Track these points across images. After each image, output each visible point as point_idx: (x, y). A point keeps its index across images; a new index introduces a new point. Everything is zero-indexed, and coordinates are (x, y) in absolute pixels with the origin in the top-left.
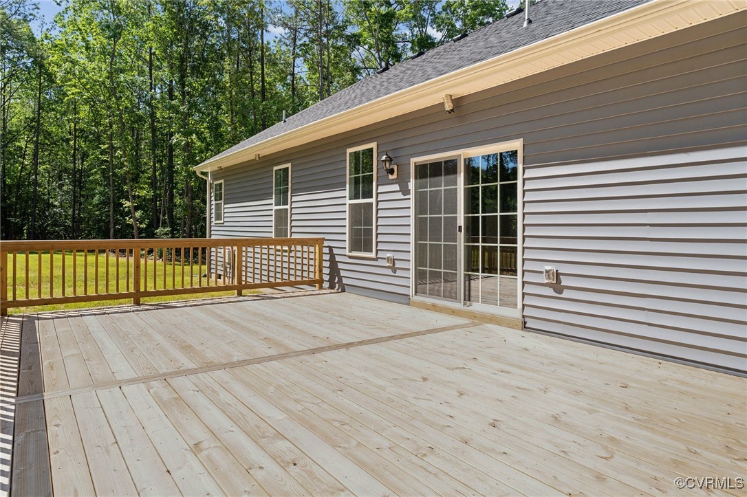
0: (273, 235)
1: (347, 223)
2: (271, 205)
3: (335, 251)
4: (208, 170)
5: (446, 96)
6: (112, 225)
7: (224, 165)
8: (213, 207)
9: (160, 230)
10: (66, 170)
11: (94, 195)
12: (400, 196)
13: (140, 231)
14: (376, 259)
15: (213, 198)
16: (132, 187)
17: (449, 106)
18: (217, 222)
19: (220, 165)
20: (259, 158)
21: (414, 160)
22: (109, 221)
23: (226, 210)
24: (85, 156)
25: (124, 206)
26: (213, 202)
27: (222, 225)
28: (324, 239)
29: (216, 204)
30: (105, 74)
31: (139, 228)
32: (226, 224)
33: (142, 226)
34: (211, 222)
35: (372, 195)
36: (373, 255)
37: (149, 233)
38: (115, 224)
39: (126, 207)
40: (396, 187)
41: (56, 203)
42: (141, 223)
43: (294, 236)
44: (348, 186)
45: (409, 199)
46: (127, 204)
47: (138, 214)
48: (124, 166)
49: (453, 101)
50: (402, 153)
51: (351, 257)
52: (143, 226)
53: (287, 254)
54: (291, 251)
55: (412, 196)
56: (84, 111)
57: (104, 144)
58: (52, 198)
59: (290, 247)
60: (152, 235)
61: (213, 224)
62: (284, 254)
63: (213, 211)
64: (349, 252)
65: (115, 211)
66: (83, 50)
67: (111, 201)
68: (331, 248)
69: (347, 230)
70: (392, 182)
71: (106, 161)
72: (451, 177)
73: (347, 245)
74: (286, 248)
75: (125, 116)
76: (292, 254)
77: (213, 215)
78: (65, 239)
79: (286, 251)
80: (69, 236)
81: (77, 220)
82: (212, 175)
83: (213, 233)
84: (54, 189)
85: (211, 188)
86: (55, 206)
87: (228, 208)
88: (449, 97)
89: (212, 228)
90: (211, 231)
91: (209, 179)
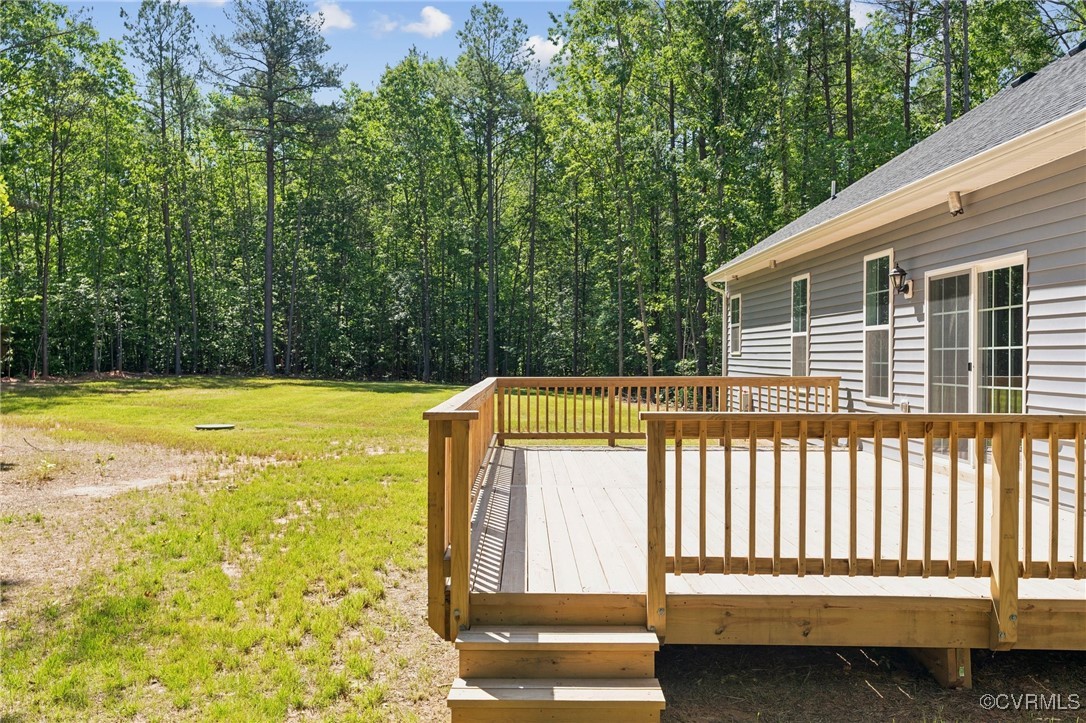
0: (790, 373)
1: (863, 357)
2: (787, 331)
3: (854, 395)
4: (725, 279)
5: (951, 193)
6: (620, 356)
7: (740, 273)
8: (730, 332)
9: (683, 363)
10: (567, 274)
11: (599, 312)
12: (914, 321)
13: (657, 365)
14: (892, 407)
15: (730, 320)
16: (644, 299)
17: (954, 206)
18: (735, 353)
19: (735, 274)
20: (775, 265)
21: (929, 274)
22: (617, 351)
23: (744, 337)
24: (588, 255)
25: (635, 327)
26: (730, 326)
27: (737, 357)
28: (840, 379)
29: (733, 328)
30: (609, 138)
31: (654, 360)
32: (744, 356)
33: (657, 357)
34: (728, 353)
35: (888, 320)
36: (887, 401)
37: (668, 367)
38: (626, 354)
39: (636, 329)
40: (911, 310)
41: (555, 324)
42: (657, 353)
43: (814, 374)
44: (865, 307)
45: (923, 326)
46: (639, 324)
47: (654, 339)
48: (634, 269)
49: (960, 199)
50: (919, 264)
51: (869, 404)
52: (659, 357)
53: (804, 399)
54: (809, 395)
55: (926, 322)
56: (588, 189)
57: (611, 238)
58: (550, 316)
59: (808, 390)
60: (672, 372)
61: (730, 356)
62: (801, 398)
63: (730, 338)
64: (867, 397)
65: (625, 334)
66: (585, 106)
67: (620, 320)
68: (849, 391)
69: (863, 367)
70: (907, 303)
71: (613, 261)
72: (964, 298)
73: (863, 386)
74: (803, 390)
75: (636, 196)
76: (812, 399)
77: (730, 344)
78: (566, 375)
79: (802, 395)
80: (570, 371)
81: (580, 348)
82: (730, 287)
83: (730, 368)
84: (553, 304)
85: (728, 305)
86: (553, 328)
87: (745, 334)
88: (954, 195)
89: (730, 362)
90: (727, 366)
91: (725, 293)
